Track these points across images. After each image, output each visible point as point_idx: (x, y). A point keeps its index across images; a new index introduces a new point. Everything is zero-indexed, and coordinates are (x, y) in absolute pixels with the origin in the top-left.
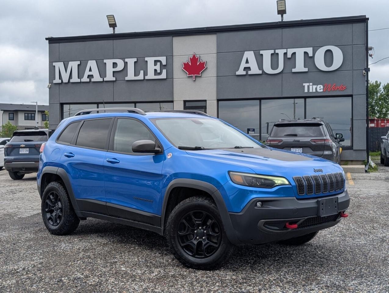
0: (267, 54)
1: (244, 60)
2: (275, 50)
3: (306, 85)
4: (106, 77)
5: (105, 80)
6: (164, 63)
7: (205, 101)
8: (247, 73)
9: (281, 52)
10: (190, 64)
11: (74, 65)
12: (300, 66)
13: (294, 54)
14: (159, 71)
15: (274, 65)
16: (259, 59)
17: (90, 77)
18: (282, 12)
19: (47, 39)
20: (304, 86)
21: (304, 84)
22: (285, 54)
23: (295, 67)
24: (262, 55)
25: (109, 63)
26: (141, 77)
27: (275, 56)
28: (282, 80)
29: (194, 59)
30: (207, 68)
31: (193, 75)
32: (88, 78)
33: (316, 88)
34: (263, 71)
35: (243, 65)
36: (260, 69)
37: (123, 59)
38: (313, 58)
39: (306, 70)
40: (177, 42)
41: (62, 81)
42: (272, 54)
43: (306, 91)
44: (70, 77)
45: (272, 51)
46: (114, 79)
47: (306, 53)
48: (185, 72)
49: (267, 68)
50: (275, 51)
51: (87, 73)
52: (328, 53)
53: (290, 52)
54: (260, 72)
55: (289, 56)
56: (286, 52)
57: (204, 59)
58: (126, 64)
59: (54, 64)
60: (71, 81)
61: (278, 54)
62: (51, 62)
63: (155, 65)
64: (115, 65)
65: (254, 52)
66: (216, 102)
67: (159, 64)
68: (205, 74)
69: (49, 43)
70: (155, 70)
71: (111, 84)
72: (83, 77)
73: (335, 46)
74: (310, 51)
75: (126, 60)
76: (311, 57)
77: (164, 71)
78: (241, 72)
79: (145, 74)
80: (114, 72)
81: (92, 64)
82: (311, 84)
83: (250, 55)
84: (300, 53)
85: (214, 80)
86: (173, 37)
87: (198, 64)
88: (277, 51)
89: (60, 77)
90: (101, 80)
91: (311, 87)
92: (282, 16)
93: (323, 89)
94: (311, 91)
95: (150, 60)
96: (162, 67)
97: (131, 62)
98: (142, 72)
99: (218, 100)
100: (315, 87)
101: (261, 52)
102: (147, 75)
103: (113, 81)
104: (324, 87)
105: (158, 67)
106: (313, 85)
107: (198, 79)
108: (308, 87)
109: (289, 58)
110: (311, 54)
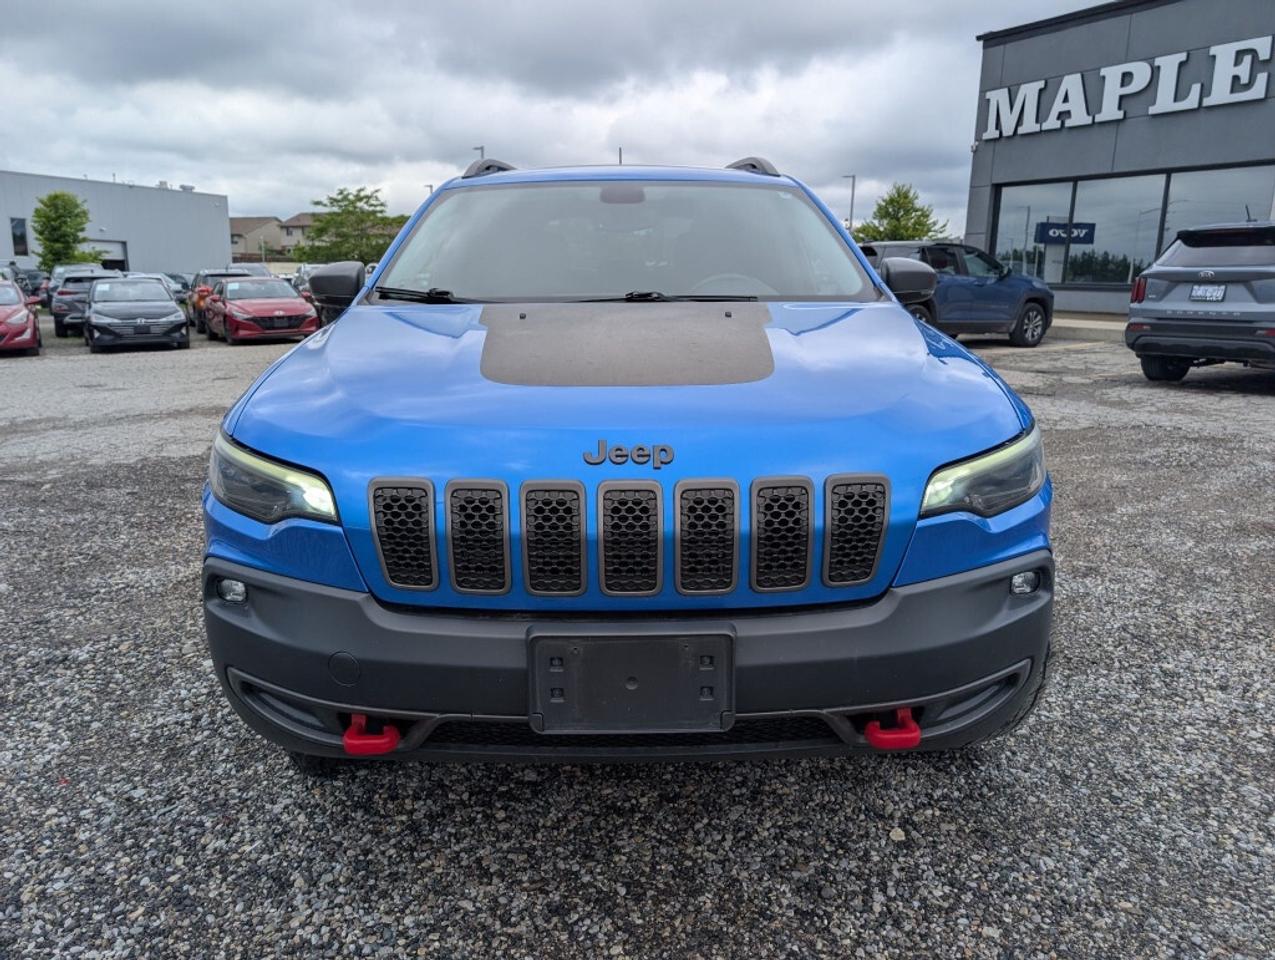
4: (1099, 111)
5: (1097, 120)
11: (1029, 92)
17: (1064, 115)
19: (979, 38)
25: (1112, 74)
26: (1191, 102)
32: (1058, 118)
37: (1150, 60)
41: (1001, 133)
44: (1019, 122)
46: (1120, 115)
51: (1058, 106)
58: (1155, 71)
59: (989, 95)
60: (1021, 131)
62: (983, 92)
63: (1237, 62)
64: (1127, 78)
69: (985, 47)
71: (1112, 129)
72: (1045, 120)
75: (1158, 61)
77: (1262, 77)
79: (1205, 91)
80: (1122, 98)
81: (1072, 83)
89: (998, 125)
90: (1088, 120)
95: (1224, 53)
96: (1258, 66)
97: (1169, 65)
98: (1196, 88)
102: (1209, 94)
103: (1118, 121)
105: (1243, 71)
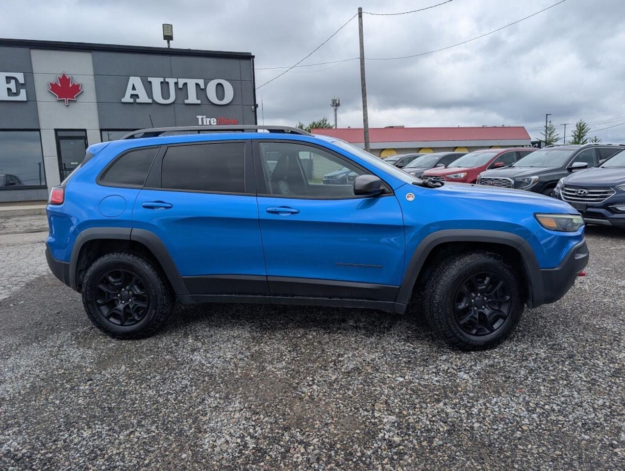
0: (156, 82)
1: (130, 86)
2: (164, 78)
3: (200, 117)
6: (22, 81)
7: (85, 130)
8: (135, 101)
9: (171, 81)
10: (59, 85)
12: (192, 98)
13: (185, 84)
14: (14, 91)
15: (165, 94)
16: (148, 86)
18: (168, 38)
20: (198, 119)
21: (198, 117)
22: (176, 84)
23: (187, 99)
24: (150, 82)
27: (165, 85)
28: (174, 111)
29: (64, 80)
30: (83, 91)
31: (65, 99)
33: (210, 122)
34: (153, 100)
35: (129, 91)
36: (149, 98)
38: (204, 90)
39: (199, 102)
40: (37, 56)
42: (162, 83)
43: (200, 123)
45: (162, 80)
47: (197, 85)
48: (54, 95)
49: (158, 97)
50: (165, 80)
52: (219, 87)
53: (181, 82)
54: (150, 101)
55: (180, 86)
56: (176, 81)
57: (77, 80)
61: (168, 83)
63: (8, 82)
65: (141, 79)
66: (98, 132)
67: (13, 81)
68: (81, 99)
70: (9, 90)
73: (226, 80)
74: (201, 82)
76: (202, 89)
77: (23, 92)
78: (127, 99)
82: (205, 117)
83: (135, 81)
84: (191, 83)
85: (94, 106)
86: (30, 49)
87: (71, 85)
88: (167, 80)
91: (205, 120)
92: (168, 42)
93: (217, 122)
94: (205, 123)
96: (19, 86)
99: (101, 130)
100: (208, 120)
101: (150, 79)
104: (217, 120)
105: (12, 86)
106: (206, 118)
107: (72, 104)
108: (202, 119)
109: (180, 89)
110: (202, 87)
